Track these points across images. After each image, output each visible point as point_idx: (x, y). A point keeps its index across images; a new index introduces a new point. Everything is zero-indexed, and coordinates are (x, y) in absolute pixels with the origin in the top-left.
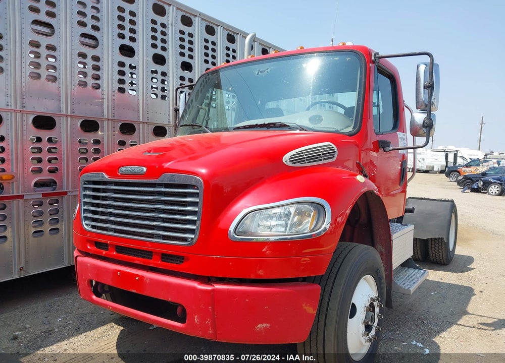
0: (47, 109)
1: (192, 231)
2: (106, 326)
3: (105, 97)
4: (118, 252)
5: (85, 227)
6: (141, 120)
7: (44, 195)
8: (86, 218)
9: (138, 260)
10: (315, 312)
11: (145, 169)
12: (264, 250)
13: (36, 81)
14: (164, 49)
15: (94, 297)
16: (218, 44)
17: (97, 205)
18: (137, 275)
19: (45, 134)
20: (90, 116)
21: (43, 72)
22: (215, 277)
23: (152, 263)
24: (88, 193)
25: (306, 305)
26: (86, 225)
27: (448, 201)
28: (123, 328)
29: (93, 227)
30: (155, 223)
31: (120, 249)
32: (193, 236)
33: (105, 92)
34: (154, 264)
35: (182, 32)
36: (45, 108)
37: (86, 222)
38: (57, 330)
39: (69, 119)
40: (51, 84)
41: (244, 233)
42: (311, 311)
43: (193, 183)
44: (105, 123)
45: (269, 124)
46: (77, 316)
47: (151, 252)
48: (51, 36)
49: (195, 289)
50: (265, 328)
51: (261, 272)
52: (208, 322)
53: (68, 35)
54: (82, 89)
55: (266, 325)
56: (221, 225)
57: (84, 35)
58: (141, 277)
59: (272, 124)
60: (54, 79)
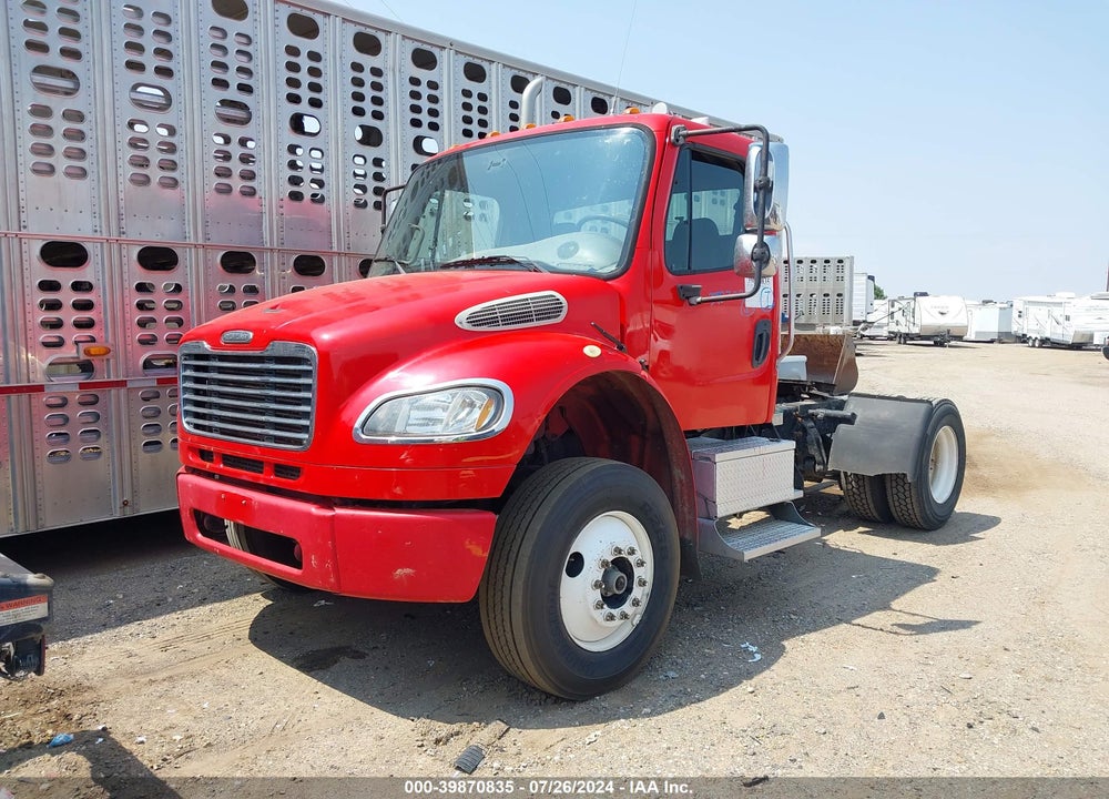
0: (162, 235)
1: (304, 429)
2: (246, 598)
3: (266, 209)
4: (225, 464)
5: (186, 425)
6: (335, 250)
7: (160, 381)
8: (187, 413)
9: (246, 475)
10: (486, 555)
11: (251, 335)
12: (403, 457)
13: (141, 189)
14: (378, 116)
15: (199, 535)
16: (493, 97)
17: (205, 393)
18: (244, 498)
19: (161, 280)
20: (238, 243)
21: (155, 174)
22: (341, 498)
23: (262, 479)
24: (189, 373)
25: (471, 544)
26: (188, 423)
27: (921, 401)
28: (271, 602)
29: (197, 426)
30: (263, 418)
31: (226, 459)
32: (306, 436)
33: (266, 202)
34: (265, 479)
35: (415, 81)
36: (159, 235)
37: (188, 419)
38: (170, 600)
39: (201, 251)
40: (168, 192)
41: (374, 432)
42: (479, 552)
43: (306, 356)
44: (267, 257)
45: (490, 258)
46: (208, 584)
47: (262, 463)
48: (166, 109)
49: (309, 515)
50: (407, 576)
51: (398, 490)
52: (328, 565)
53: (195, 106)
54: (224, 197)
55: (408, 571)
56: (345, 417)
57: (224, 103)
58: (249, 500)
59: (495, 258)
60: (174, 183)
